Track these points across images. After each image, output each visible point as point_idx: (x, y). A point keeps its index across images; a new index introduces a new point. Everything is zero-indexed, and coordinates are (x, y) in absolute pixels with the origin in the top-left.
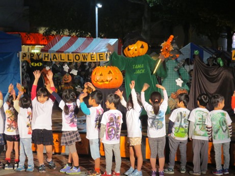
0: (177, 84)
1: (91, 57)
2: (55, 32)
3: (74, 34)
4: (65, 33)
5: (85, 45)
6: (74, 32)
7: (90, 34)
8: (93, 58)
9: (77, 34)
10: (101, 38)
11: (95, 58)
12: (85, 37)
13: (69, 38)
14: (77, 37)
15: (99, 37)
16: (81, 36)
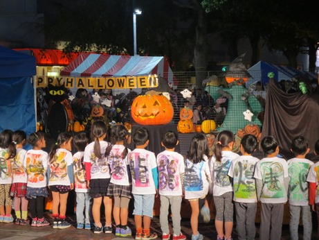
0: (245, 118)
1: (130, 82)
2: (79, 48)
3: (104, 50)
4: (93, 49)
5: (120, 65)
6: (104, 47)
7: (125, 50)
8: (131, 84)
9: (109, 50)
10: (141, 55)
11: (135, 84)
12: (119, 54)
13: (98, 55)
14: (109, 54)
15: (137, 54)
16: (114, 53)
